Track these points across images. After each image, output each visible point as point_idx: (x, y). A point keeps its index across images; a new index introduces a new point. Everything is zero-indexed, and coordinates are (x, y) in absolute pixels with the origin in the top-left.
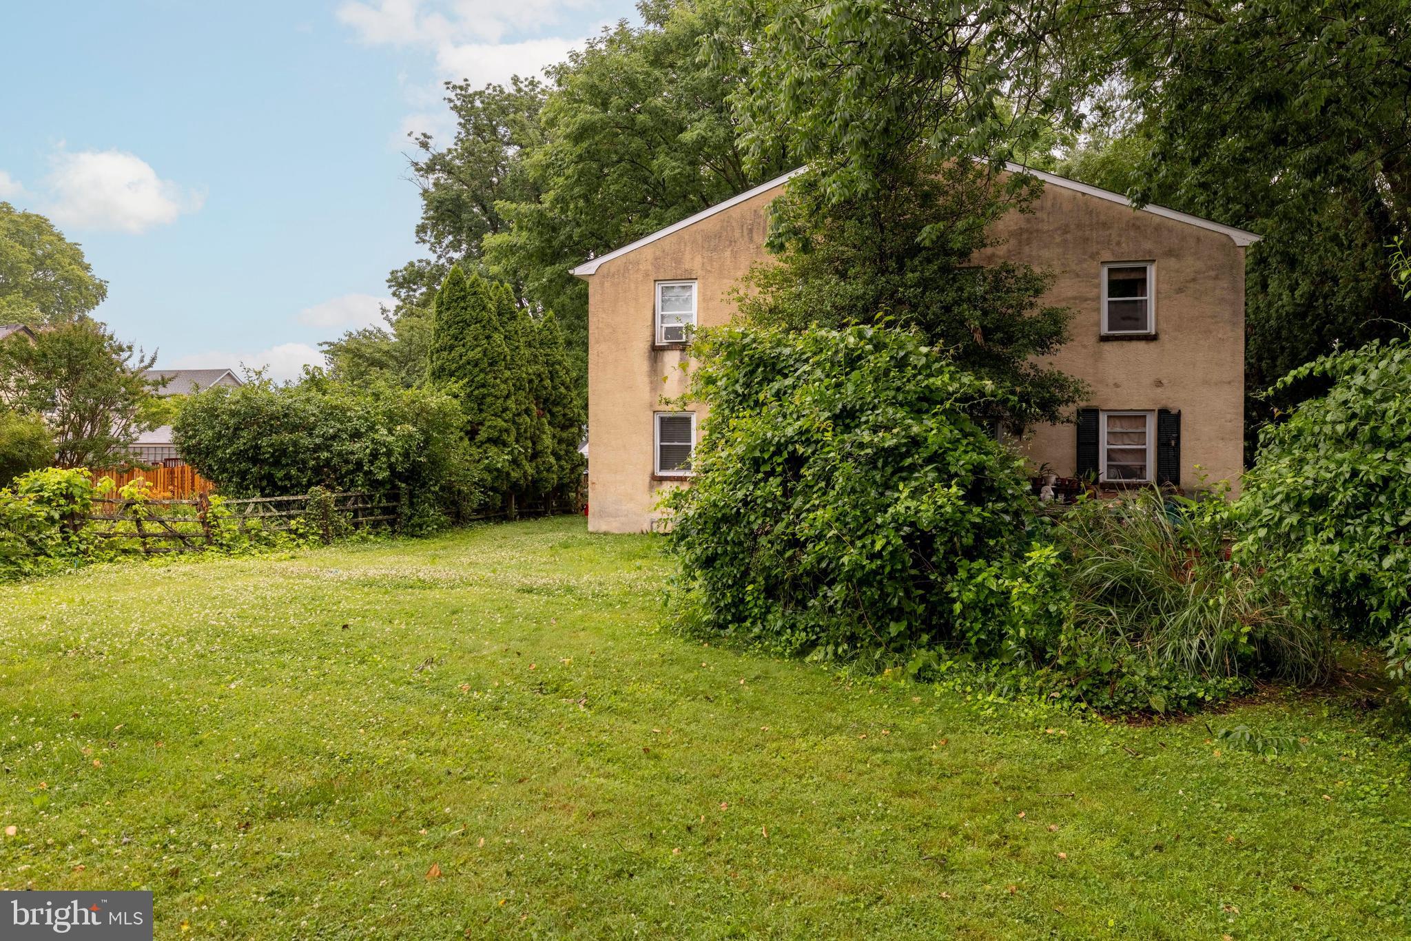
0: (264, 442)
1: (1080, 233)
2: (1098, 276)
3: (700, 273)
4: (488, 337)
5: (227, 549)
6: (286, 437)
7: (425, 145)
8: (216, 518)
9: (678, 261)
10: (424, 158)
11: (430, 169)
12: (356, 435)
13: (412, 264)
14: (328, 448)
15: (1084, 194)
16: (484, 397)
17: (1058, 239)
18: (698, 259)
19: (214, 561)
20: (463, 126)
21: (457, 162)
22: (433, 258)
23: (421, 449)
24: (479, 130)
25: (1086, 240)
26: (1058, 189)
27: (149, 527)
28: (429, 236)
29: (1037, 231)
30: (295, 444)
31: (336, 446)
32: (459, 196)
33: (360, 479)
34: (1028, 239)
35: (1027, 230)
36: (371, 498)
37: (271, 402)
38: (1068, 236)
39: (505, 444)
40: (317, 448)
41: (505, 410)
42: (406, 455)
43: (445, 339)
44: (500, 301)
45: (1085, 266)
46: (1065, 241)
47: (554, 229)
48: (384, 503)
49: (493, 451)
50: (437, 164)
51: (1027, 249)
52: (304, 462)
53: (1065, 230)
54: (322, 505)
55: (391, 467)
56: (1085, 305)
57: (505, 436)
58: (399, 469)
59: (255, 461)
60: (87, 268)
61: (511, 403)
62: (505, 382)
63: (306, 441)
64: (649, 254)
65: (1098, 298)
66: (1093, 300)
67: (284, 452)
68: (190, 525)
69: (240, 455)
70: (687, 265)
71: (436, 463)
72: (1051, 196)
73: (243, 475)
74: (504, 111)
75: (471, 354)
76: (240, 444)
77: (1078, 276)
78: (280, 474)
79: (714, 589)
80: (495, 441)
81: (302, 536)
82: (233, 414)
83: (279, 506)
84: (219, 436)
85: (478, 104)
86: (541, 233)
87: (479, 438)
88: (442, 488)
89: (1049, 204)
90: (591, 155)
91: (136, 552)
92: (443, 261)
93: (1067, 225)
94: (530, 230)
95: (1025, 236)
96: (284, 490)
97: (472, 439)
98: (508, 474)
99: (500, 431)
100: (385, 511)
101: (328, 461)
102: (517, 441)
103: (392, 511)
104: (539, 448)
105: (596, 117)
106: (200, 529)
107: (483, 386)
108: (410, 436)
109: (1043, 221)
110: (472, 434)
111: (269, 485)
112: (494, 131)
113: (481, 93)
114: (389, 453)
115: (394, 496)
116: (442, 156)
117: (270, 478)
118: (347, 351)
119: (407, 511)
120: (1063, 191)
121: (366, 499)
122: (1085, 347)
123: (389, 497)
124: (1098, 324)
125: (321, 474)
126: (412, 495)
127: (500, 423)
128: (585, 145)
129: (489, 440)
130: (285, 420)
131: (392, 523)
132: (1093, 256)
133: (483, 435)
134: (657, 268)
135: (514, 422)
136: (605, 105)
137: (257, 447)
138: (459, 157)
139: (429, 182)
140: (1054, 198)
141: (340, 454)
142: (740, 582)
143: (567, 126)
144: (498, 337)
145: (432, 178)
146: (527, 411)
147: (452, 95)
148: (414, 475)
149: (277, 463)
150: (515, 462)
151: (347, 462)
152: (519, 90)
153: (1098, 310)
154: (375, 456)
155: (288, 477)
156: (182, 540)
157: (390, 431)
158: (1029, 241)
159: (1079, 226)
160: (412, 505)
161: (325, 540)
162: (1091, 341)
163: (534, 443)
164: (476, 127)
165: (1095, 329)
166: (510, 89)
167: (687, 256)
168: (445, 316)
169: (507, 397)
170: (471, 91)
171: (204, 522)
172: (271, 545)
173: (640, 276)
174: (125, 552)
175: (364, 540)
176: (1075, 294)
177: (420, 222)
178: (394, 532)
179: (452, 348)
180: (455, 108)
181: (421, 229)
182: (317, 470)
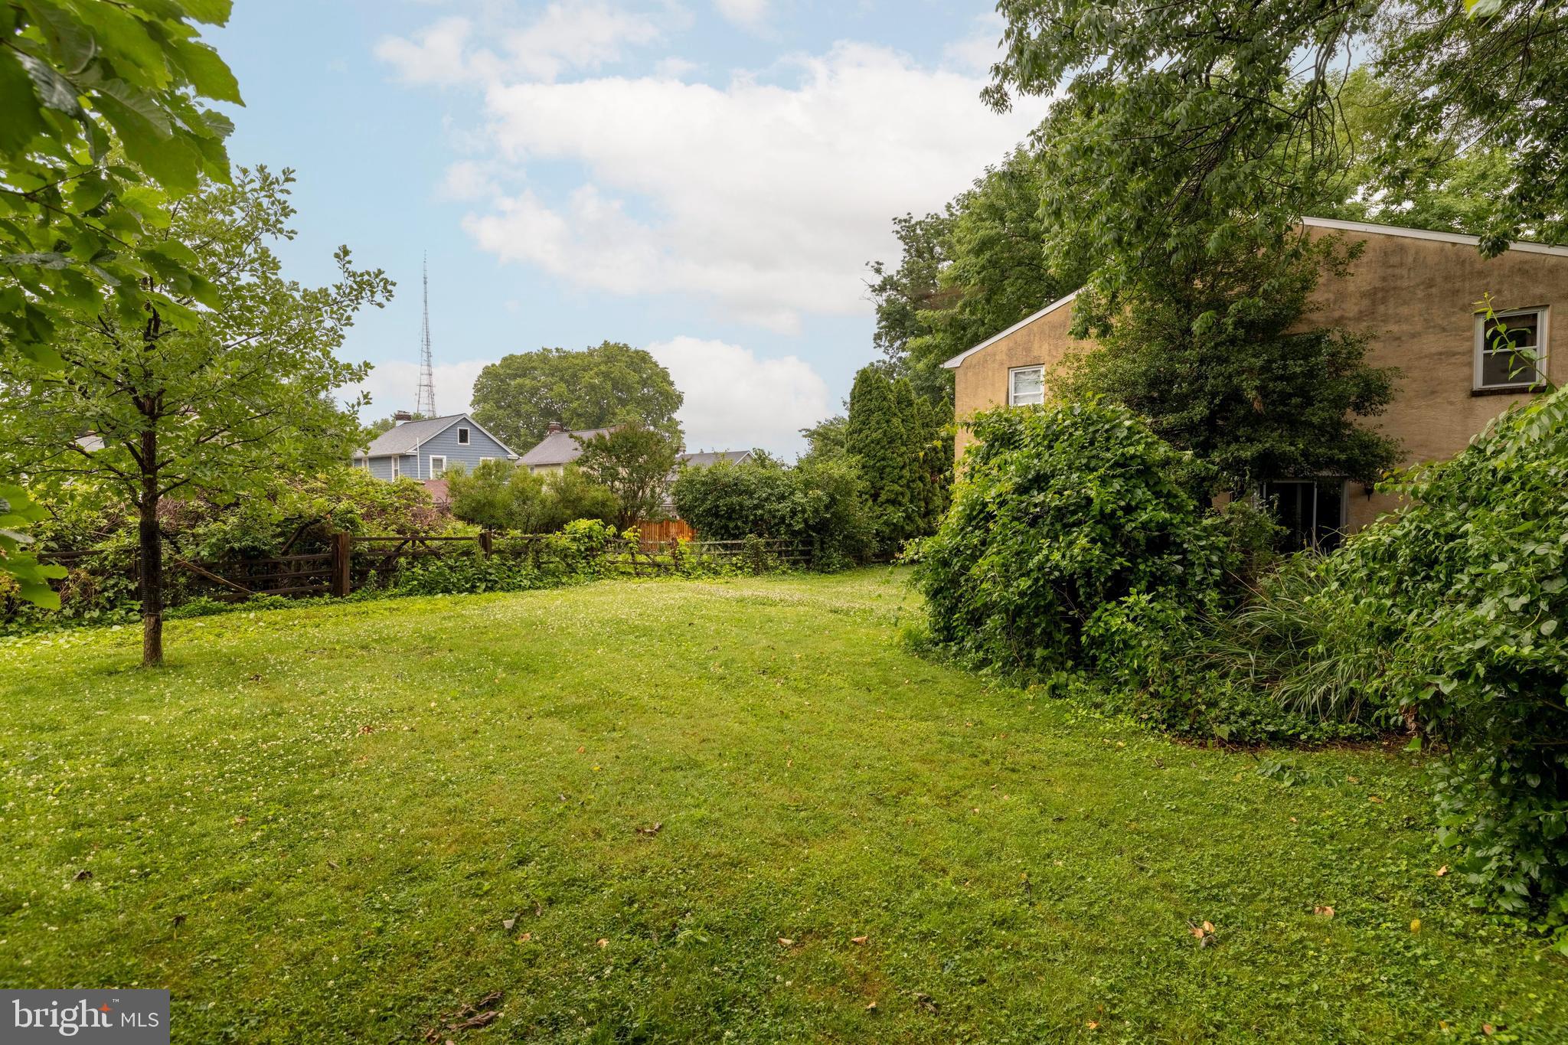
0: (721, 503)
1: (1449, 286)
2: (1471, 328)
3: (1047, 358)
4: (888, 421)
5: (688, 575)
6: (735, 499)
7: (878, 271)
8: (681, 554)
9: (1028, 350)
10: (877, 280)
11: (882, 289)
12: (782, 498)
13: (872, 364)
14: (762, 507)
15: (1454, 244)
16: (884, 467)
17: (1420, 294)
18: (1046, 346)
19: (677, 580)
20: (908, 251)
21: (904, 281)
22: (887, 358)
23: (827, 508)
24: (920, 254)
25: (1456, 292)
26: (1421, 243)
27: (641, 558)
28: (884, 342)
29: (1395, 288)
30: (741, 505)
31: (767, 506)
32: (904, 308)
33: (783, 529)
34: (1384, 297)
35: (1383, 289)
36: (791, 543)
37: (726, 475)
38: (1434, 290)
39: (900, 504)
40: (756, 507)
41: (901, 477)
42: (816, 511)
43: (857, 425)
44: (899, 392)
45: (1453, 319)
46: (1430, 295)
47: (964, 329)
48: (801, 547)
49: (890, 509)
50: (888, 284)
51: (1382, 309)
52: (747, 517)
53: (1430, 284)
54: (755, 547)
55: (806, 521)
56: (1453, 360)
57: (900, 498)
58: (811, 522)
59: (717, 515)
60: (672, 384)
61: (906, 473)
62: (901, 455)
63: (748, 503)
64: (1003, 346)
65: (1471, 351)
66: (1463, 354)
67: (734, 511)
68: (665, 558)
69: (708, 512)
70: (1036, 353)
71: (841, 519)
72: (1413, 252)
73: (711, 524)
74: (939, 233)
75: (874, 435)
76: (708, 504)
77: (1444, 330)
78: (731, 525)
79: (936, 614)
80: (894, 502)
81: (740, 568)
82: (704, 484)
83: (725, 547)
84: (696, 499)
85: (919, 231)
86: (953, 333)
87: (880, 500)
88: (845, 537)
89: (1410, 259)
90: (993, 263)
91: (629, 574)
92: (894, 360)
93: (1432, 279)
94: (945, 331)
95: (1380, 295)
96: (736, 537)
97: (874, 501)
98: (903, 528)
99: (897, 494)
100: (802, 553)
101: (762, 515)
102: (911, 502)
103: (808, 553)
104: (931, 507)
105: (993, 232)
106: (673, 562)
107: (884, 459)
108: (819, 499)
109: (1402, 277)
110: (875, 497)
111: (724, 532)
112: (931, 250)
113: (919, 223)
114: (804, 511)
115: (808, 542)
116: (891, 277)
117: (726, 527)
118: (819, 434)
119: (818, 553)
120: (1428, 244)
121: (788, 544)
122: (1451, 403)
123: (804, 543)
124: (1470, 378)
125: (759, 526)
126: (822, 543)
127: (896, 487)
128: (988, 254)
129: (888, 501)
130: (736, 487)
131: (808, 562)
132: (1464, 308)
133: (883, 497)
134: (1010, 356)
135: (909, 487)
136: (1002, 219)
137: (718, 506)
138: (905, 276)
139: (882, 299)
140: (1417, 253)
141: (770, 511)
142: (952, 610)
143: (970, 242)
144: (896, 421)
145: (885, 295)
146: (921, 478)
147: (898, 228)
148: (822, 527)
149: (730, 518)
150: (909, 518)
151: (774, 517)
152: (952, 215)
153: (1470, 364)
154: (794, 513)
155: (737, 527)
156: (661, 569)
157: (806, 495)
158: (1384, 301)
159: (1447, 279)
160: (822, 549)
161: (756, 572)
162: (1459, 396)
163: (927, 504)
164: (917, 250)
165: (1466, 384)
166: (945, 215)
167: (1036, 345)
168: (856, 407)
169: (903, 467)
170: (913, 222)
171: (674, 556)
172: (716, 573)
173: (996, 366)
174: (623, 573)
175: (784, 573)
176: (1440, 349)
177: (877, 331)
178: (808, 569)
179: (861, 431)
180: (901, 238)
181: (878, 337)
182: (755, 523)
